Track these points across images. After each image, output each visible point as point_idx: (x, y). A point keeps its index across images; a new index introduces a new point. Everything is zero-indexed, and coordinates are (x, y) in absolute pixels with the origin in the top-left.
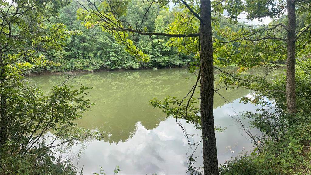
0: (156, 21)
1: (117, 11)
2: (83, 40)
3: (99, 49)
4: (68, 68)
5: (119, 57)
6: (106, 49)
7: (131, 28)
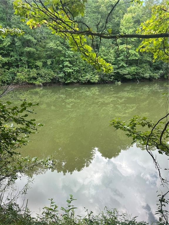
0: (123, 22)
1: (71, 9)
2: (27, 43)
3: (50, 57)
4: (7, 81)
5: (75, 68)
6: (58, 57)
7: (89, 30)
